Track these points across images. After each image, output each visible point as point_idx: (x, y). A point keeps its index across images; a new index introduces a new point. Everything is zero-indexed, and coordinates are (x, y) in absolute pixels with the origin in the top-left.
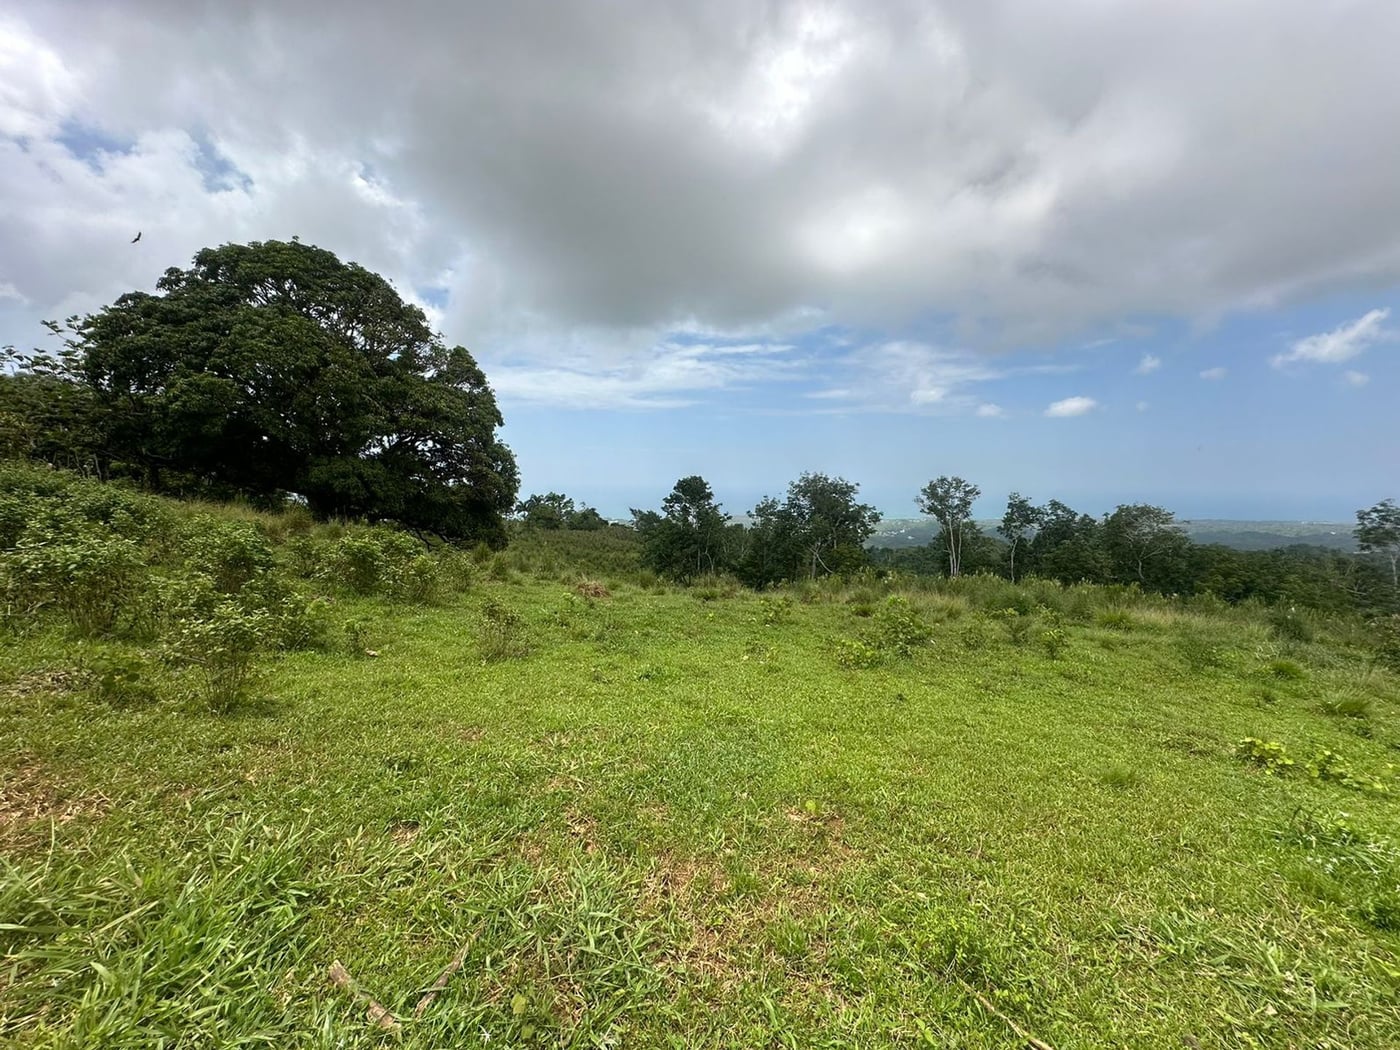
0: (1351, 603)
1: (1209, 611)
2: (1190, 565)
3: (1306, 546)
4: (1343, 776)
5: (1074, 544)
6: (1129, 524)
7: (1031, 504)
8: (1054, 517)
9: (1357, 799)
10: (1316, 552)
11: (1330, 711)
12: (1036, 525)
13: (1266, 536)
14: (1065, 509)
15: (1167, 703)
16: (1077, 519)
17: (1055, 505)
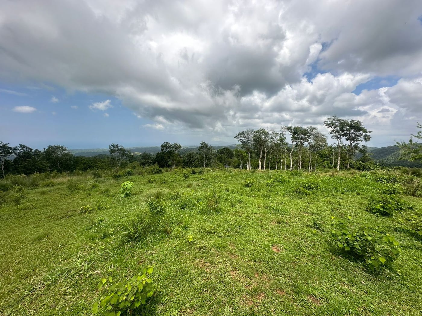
0: (111, 166)
1: (78, 175)
2: (74, 162)
3: (102, 154)
4: (102, 207)
5: (32, 160)
6: (53, 152)
7: (9, 146)
8: (22, 151)
9: (105, 211)
10: (104, 156)
11: (102, 193)
12: (14, 154)
13: (93, 153)
14: (27, 147)
16: (33, 151)
17: (22, 146)
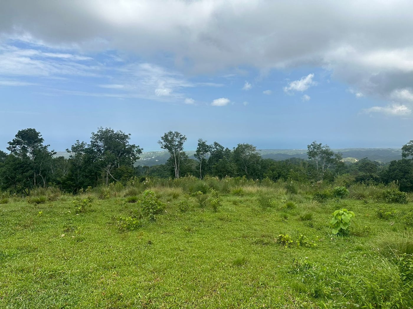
0: (307, 178)
1: (268, 185)
2: (262, 167)
3: (295, 158)
4: (306, 243)
5: (223, 160)
6: (242, 152)
7: (207, 144)
8: (216, 149)
9: (310, 251)
10: (297, 160)
11: (302, 219)
12: (209, 153)
13: (284, 155)
14: (220, 146)
15: (255, 225)
16: (224, 150)
17: (216, 144)
